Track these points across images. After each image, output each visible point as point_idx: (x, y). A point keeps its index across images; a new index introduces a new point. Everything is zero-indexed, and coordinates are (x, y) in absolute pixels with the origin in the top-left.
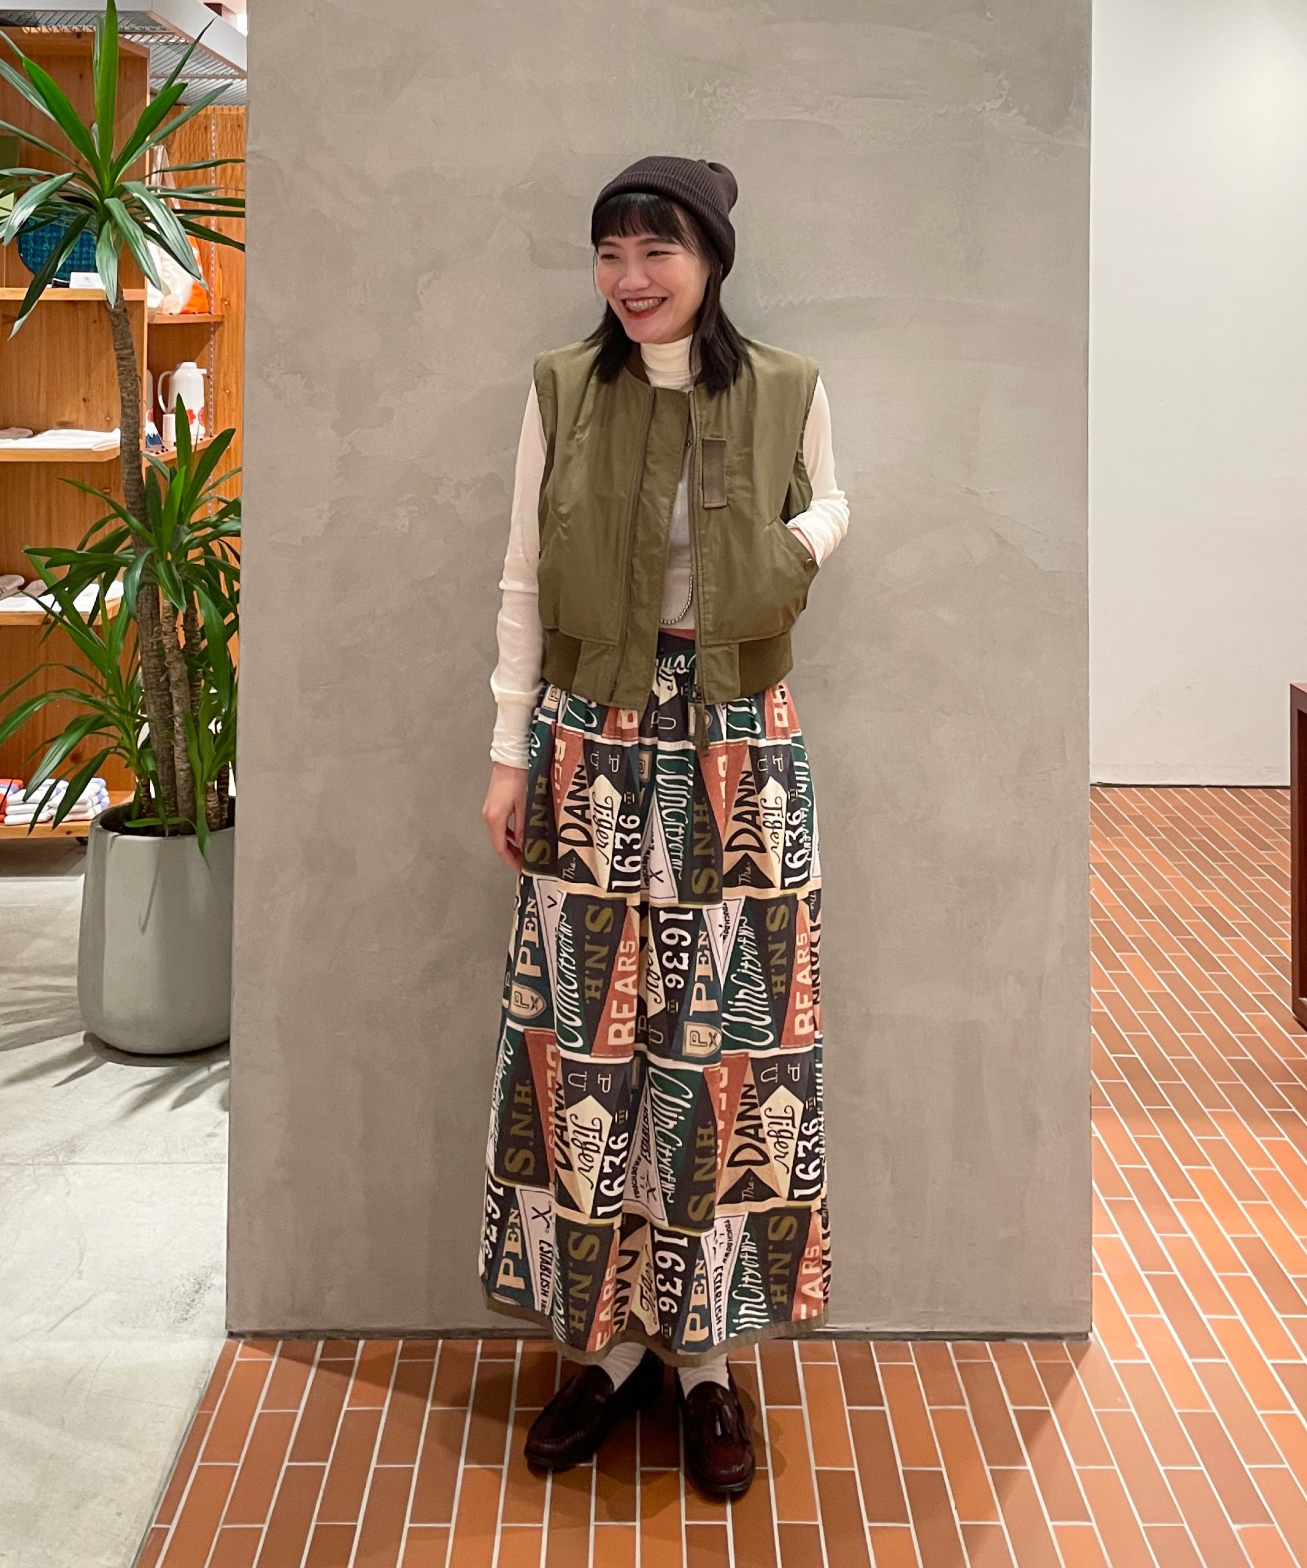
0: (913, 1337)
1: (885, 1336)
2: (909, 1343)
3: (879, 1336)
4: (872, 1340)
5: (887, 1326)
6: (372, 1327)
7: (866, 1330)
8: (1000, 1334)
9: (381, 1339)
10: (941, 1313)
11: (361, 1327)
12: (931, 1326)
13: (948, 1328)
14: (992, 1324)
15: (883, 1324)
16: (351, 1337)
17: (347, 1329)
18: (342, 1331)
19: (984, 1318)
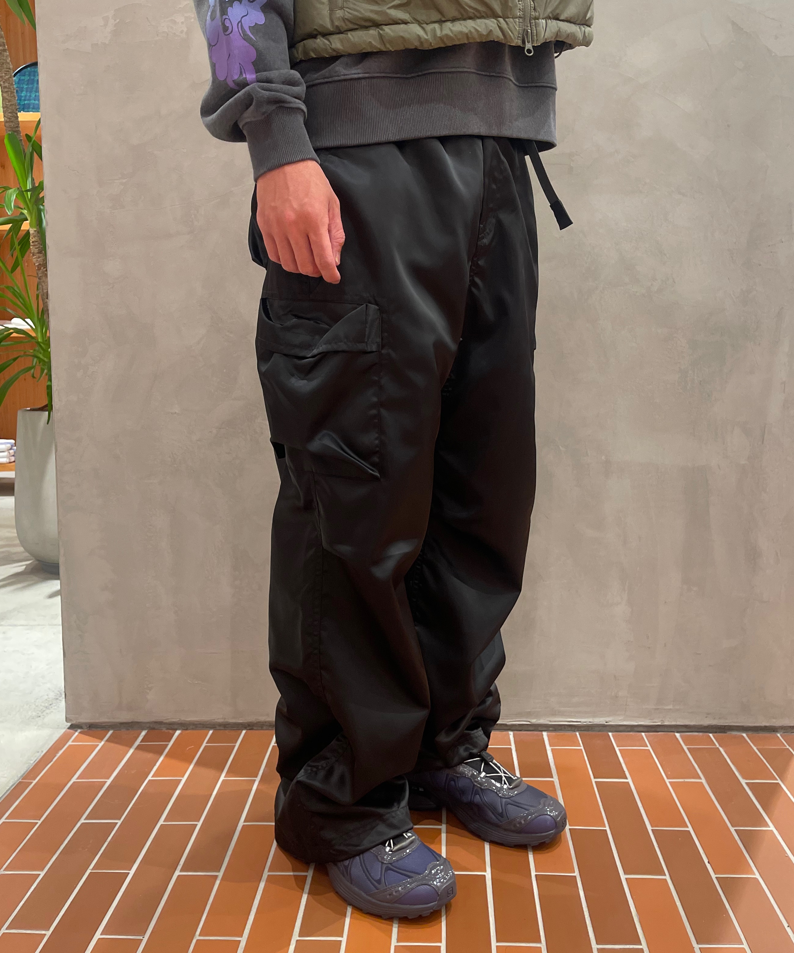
0: (645, 729)
1: (621, 729)
2: (643, 734)
3: (617, 729)
4: (610, 732)
5: (624, 720)
6: (187, 720)
7: (606, 724)
8: (723, 727)
9: (193, 729)
10: (671, 709)
11: (178, 719)
12: (662, 721)
13: (676, 722)
14: (715, 719)
15: (620, 719)
16: (170, 728)
17: (165, 721)
18: (161, 723)
19: (708, 714)
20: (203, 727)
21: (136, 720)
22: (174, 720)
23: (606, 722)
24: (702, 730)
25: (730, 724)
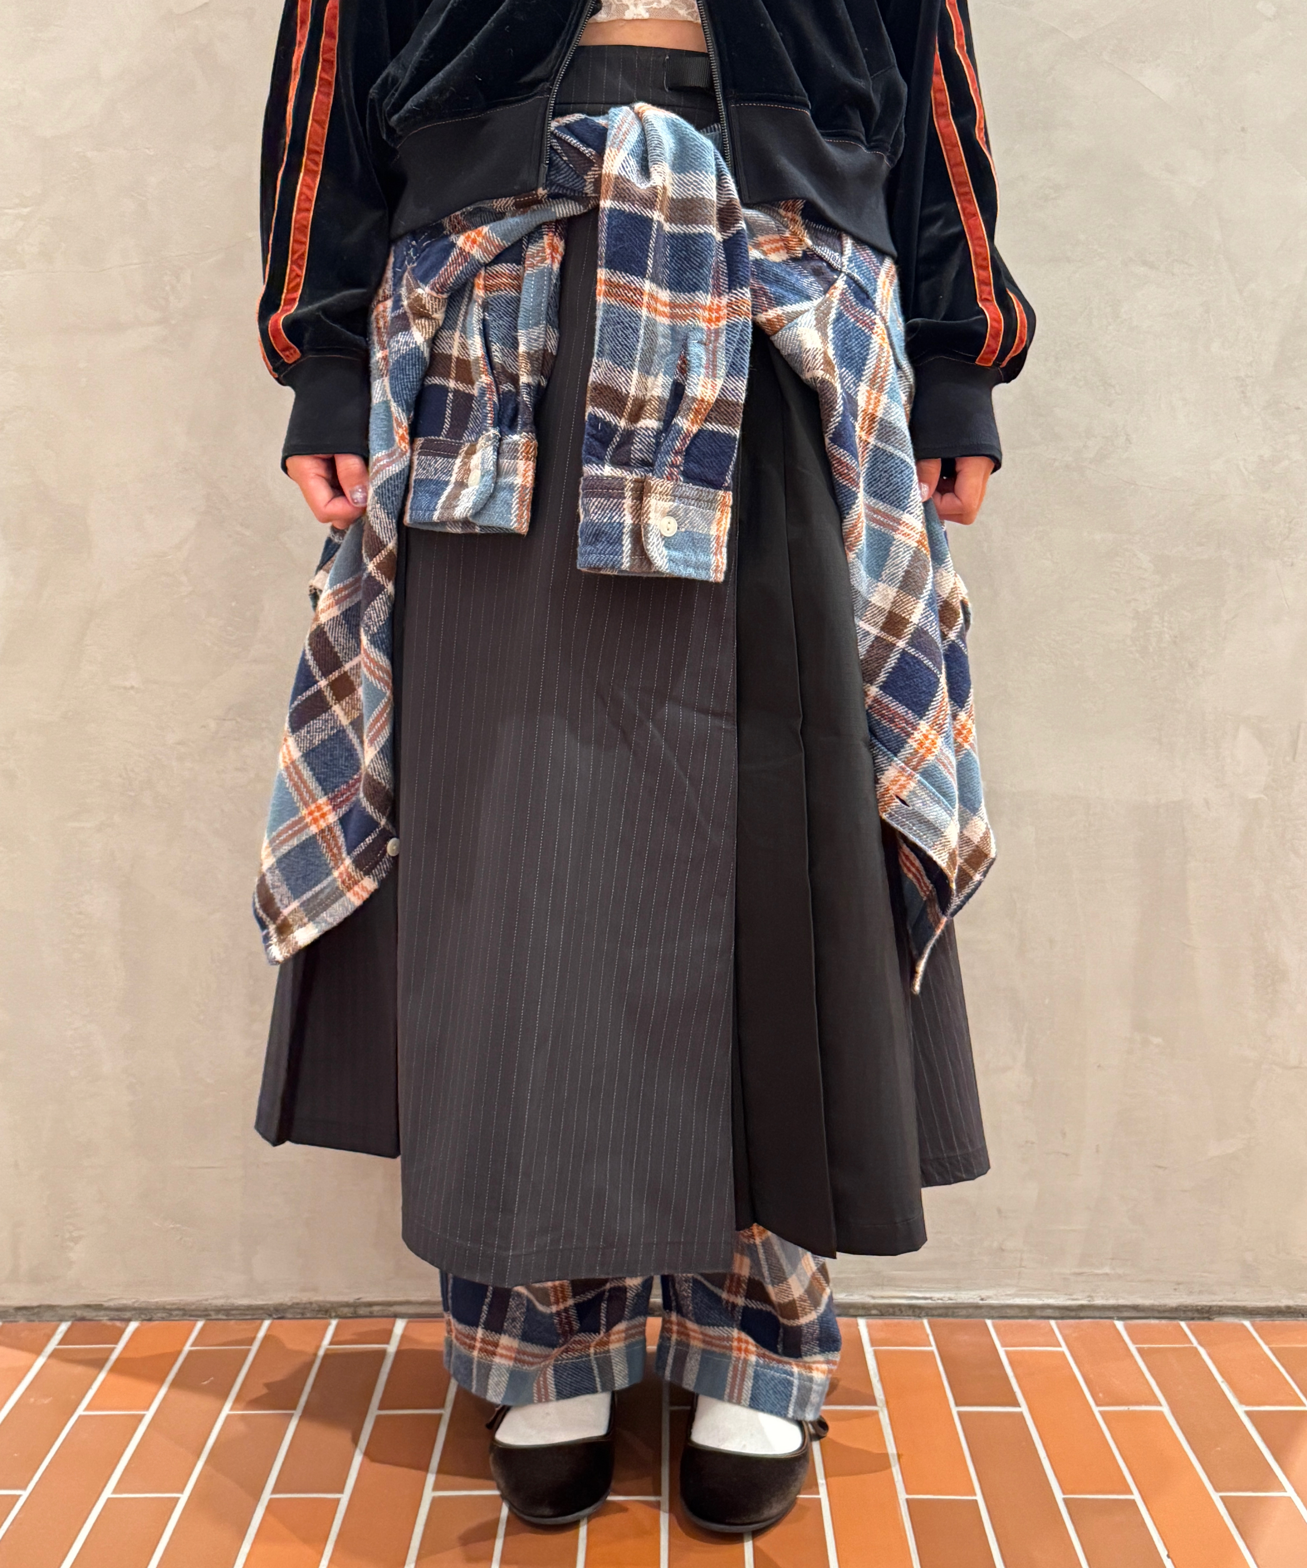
0: (1057, 1314)
1: (1011, 1312)
2: (1053, 1323)
3: (1001, 1312)
4: (989, 1318)
5: (1018, 1295)
6: (153, 1301)
7: (981, 1302)
8: (1207, 1308)
9: (163, 1319)
10: (1107, 1274)
11: (134, 1300)
12: (1089, 1296)
13: (1117, 1300)
14: (1191, 1292)
15: (1009, 1293)
16: (117, 1317)
17: (106, 1304)
18: (98, 1307)
19: (1179, 1284)
20: (184, 1315)
21: (47, 1302)
22: (125, 1302)
23: (982, 1299)
24: (1167, 1314)
25: (1220, 1304)
